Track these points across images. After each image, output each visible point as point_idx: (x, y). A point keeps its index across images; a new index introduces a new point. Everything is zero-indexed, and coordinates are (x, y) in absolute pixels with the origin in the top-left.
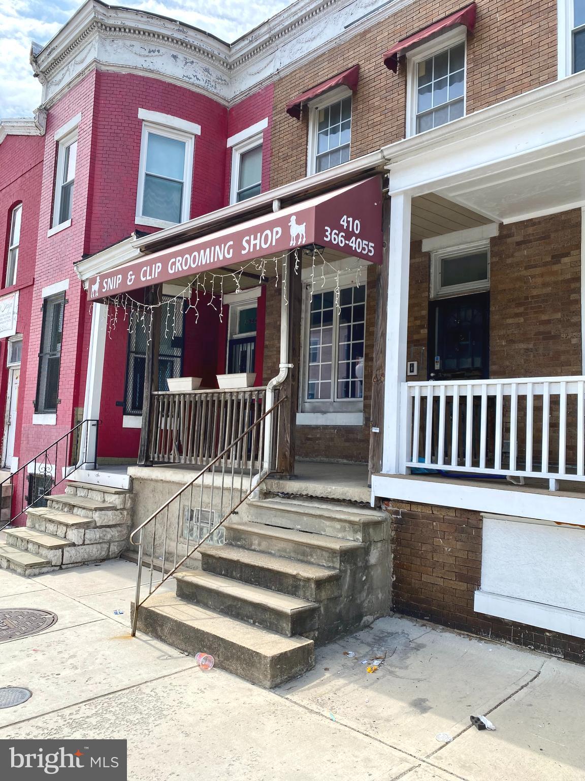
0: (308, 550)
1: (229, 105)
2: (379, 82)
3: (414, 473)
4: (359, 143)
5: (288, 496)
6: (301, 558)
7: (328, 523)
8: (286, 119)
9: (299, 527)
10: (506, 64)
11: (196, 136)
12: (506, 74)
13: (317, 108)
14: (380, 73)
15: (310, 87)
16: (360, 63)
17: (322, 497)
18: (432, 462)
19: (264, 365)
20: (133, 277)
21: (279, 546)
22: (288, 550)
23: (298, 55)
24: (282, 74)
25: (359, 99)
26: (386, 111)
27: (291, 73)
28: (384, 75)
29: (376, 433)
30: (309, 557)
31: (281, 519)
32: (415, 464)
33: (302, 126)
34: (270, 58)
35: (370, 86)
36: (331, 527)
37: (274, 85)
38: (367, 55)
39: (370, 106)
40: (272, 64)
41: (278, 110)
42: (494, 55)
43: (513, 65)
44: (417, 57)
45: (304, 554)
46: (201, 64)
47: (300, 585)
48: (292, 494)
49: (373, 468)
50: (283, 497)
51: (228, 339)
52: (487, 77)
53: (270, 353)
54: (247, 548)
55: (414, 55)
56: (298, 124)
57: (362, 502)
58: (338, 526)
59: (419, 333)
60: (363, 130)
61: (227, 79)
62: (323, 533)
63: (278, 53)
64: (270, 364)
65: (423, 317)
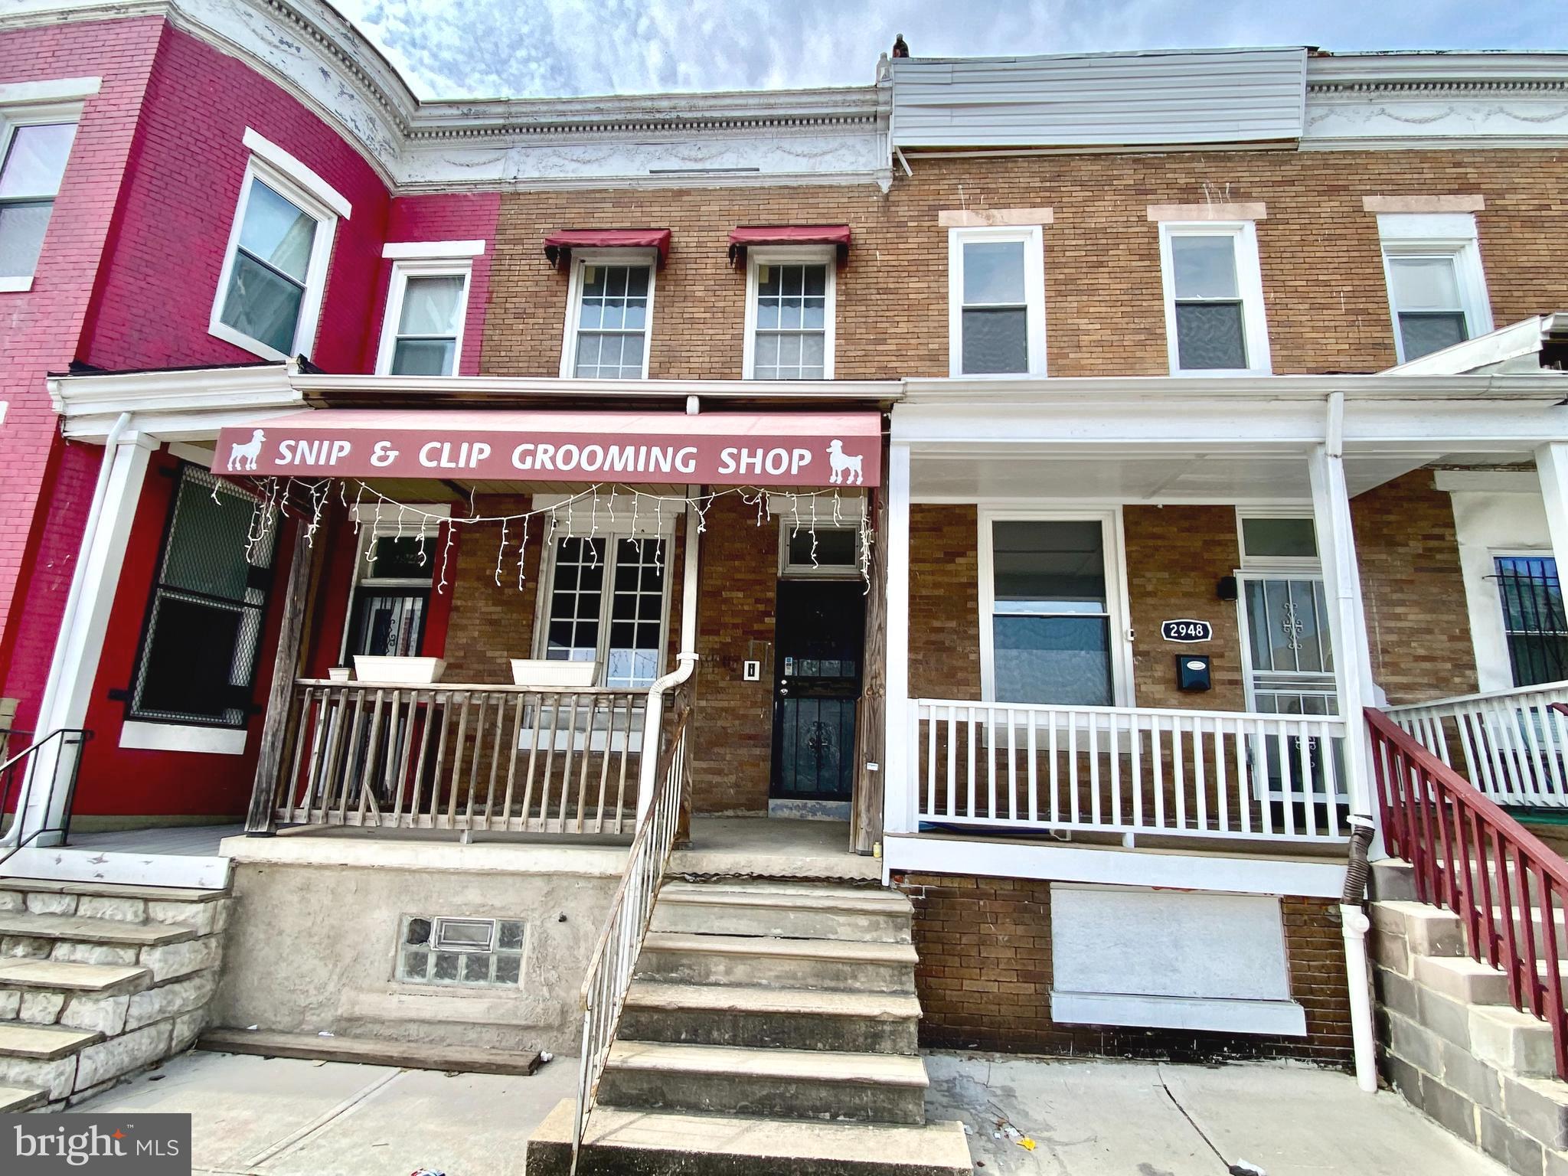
0: (847, 968)
1: (396, 192)
2: (704, 266)
3: (930, 830)
4: (668, 338)
5: (704, 879)
6: (833, 984)
7: (842, 919)
8: (524, 257)
9: (778, 931)
10: (888, 314)
11: (341, 218)
12: (888, 325)
13: (583, 261)
14: (705, 255)
15: (576, 226)
16: (672, 229)
17: (783, 876)
18: (937, 813)
19: (448, 641)
20: (393, 455)
21: (779, 968)
22: (800, 974)
23: (553, 174)
24: (521, 188)
25: (669, 277)
26: (715, 310)
27: (538, 193)
28: (714, 261)
29: (872, 772)
30: (850, 981)
31: (735, 920)
32: (932, 817)
33: (558, 278)
34: (498, 154)
35: (688, 266)
36: (849, 925)
37: (501, 196)
38: (684, 224)
39: (688, 294)
40: (500, 165)
41: (506, 237)
42: (873, 297)
43: (897, 319)
44: (761, 257)
45: (837, 977)
46: (364, 106)
47: (883, 1031)
48: (717, 875)
49: (869, 824)
50: (694, 882)
51: (354, 584)
52: (863, 320)
53: (465, 622)
54: (701, 981)
55: (759, 253)
56: (550, 272)
57: (864, 880)
58: (863, 921)
59: (763, 622)
60: (674, 321)
61: (397, 150)
62: (832, 937)
63: (513, 153)
64: (465, 641)
65: (768, 601)
